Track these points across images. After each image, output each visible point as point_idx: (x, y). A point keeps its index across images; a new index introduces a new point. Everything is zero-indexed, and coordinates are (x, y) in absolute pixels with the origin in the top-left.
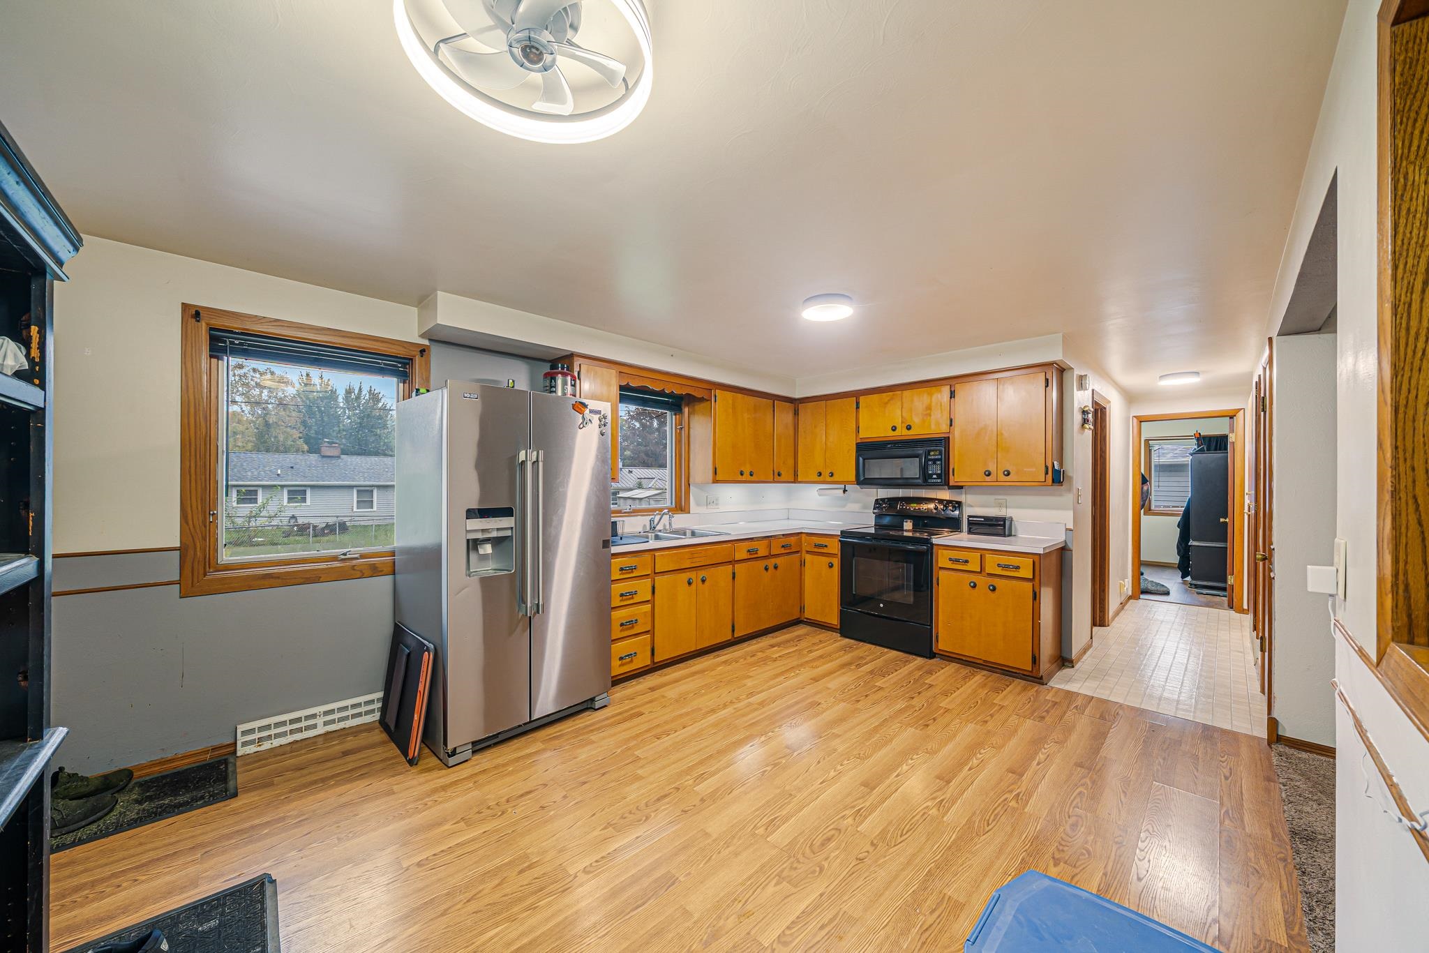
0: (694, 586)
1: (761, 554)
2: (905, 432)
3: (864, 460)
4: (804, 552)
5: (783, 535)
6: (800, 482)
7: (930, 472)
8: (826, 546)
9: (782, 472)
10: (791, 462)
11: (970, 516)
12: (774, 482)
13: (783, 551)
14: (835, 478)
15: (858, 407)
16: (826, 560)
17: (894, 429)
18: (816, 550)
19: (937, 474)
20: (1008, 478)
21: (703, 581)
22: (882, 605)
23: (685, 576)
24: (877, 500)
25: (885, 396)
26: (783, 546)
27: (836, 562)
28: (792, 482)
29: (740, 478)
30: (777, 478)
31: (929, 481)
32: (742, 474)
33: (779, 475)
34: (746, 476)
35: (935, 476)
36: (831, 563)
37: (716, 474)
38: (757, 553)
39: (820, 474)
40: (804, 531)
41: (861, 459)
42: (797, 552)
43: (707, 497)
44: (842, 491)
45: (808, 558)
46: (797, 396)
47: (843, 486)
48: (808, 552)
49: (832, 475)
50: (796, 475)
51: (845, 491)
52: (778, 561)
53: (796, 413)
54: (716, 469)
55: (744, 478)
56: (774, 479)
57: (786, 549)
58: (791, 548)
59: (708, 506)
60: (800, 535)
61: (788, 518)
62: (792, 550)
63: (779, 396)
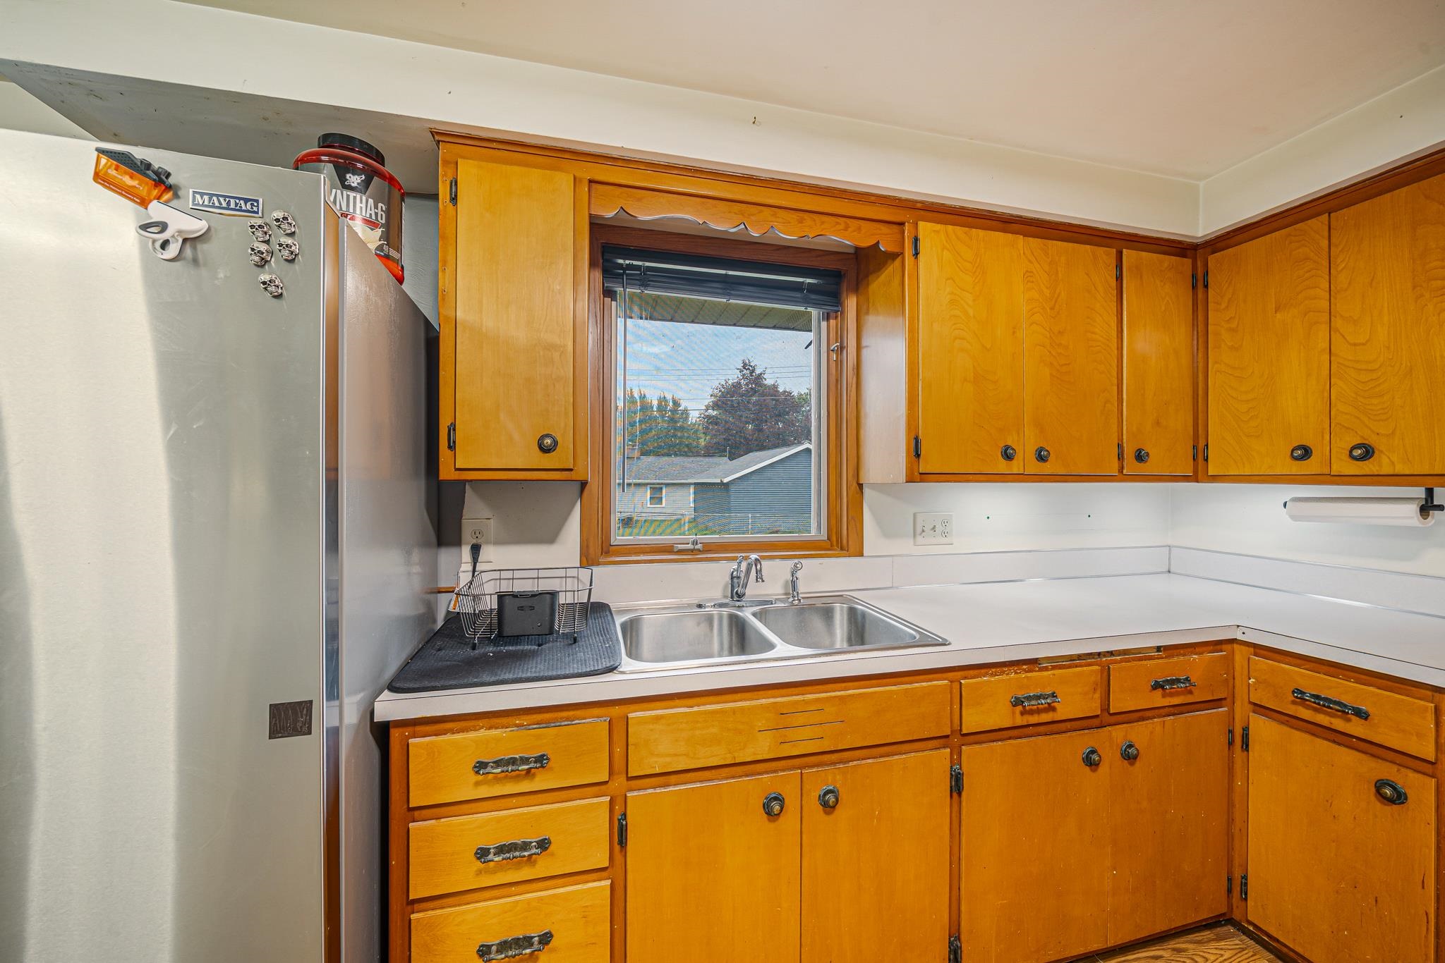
0: (789, 820)
1: (1065, 710)
4: (1241, 705)
5: (1159, 649)
6: (1215, 478)
8: (1361, 714)
9: (1148, 448)
10: (1180, 421)
12: (1122, 476)
13: (1158, 699)
14: (1383, 463)
18: (1305, 714)
21: (829, 803)
23: (758, 786)
26: (1157, 686)
28: (1186, 478)
29: (1002, 466)
30: (1131, 466)
32: (1008, 455)
33: (1140, 457)
34: (1025, 460)
36: (1387, 784)
37: (918, 455)
38: (1051, 708)
39: (1304, 452)
40: (1240, 637)
42: (1217, 703)
43: (915, 515)
45: (1262, 729)
46: (1201, 228)
47: (1420, 492)
48: (1259, 708)
49: (1366, 452)
50: (1200, 457)
51: (1429, 508)
52: (1139, 734)
53: (1199, 283)
54: (917, 439)
55: (1015, 467)
56: (1121, 470)
57: (1171, 695)
58: (1191, 692)
59: (920, 539)
60: (1224, 647)
61: (1169, 572)
62: (1190, 699)
63: (1136, 235)
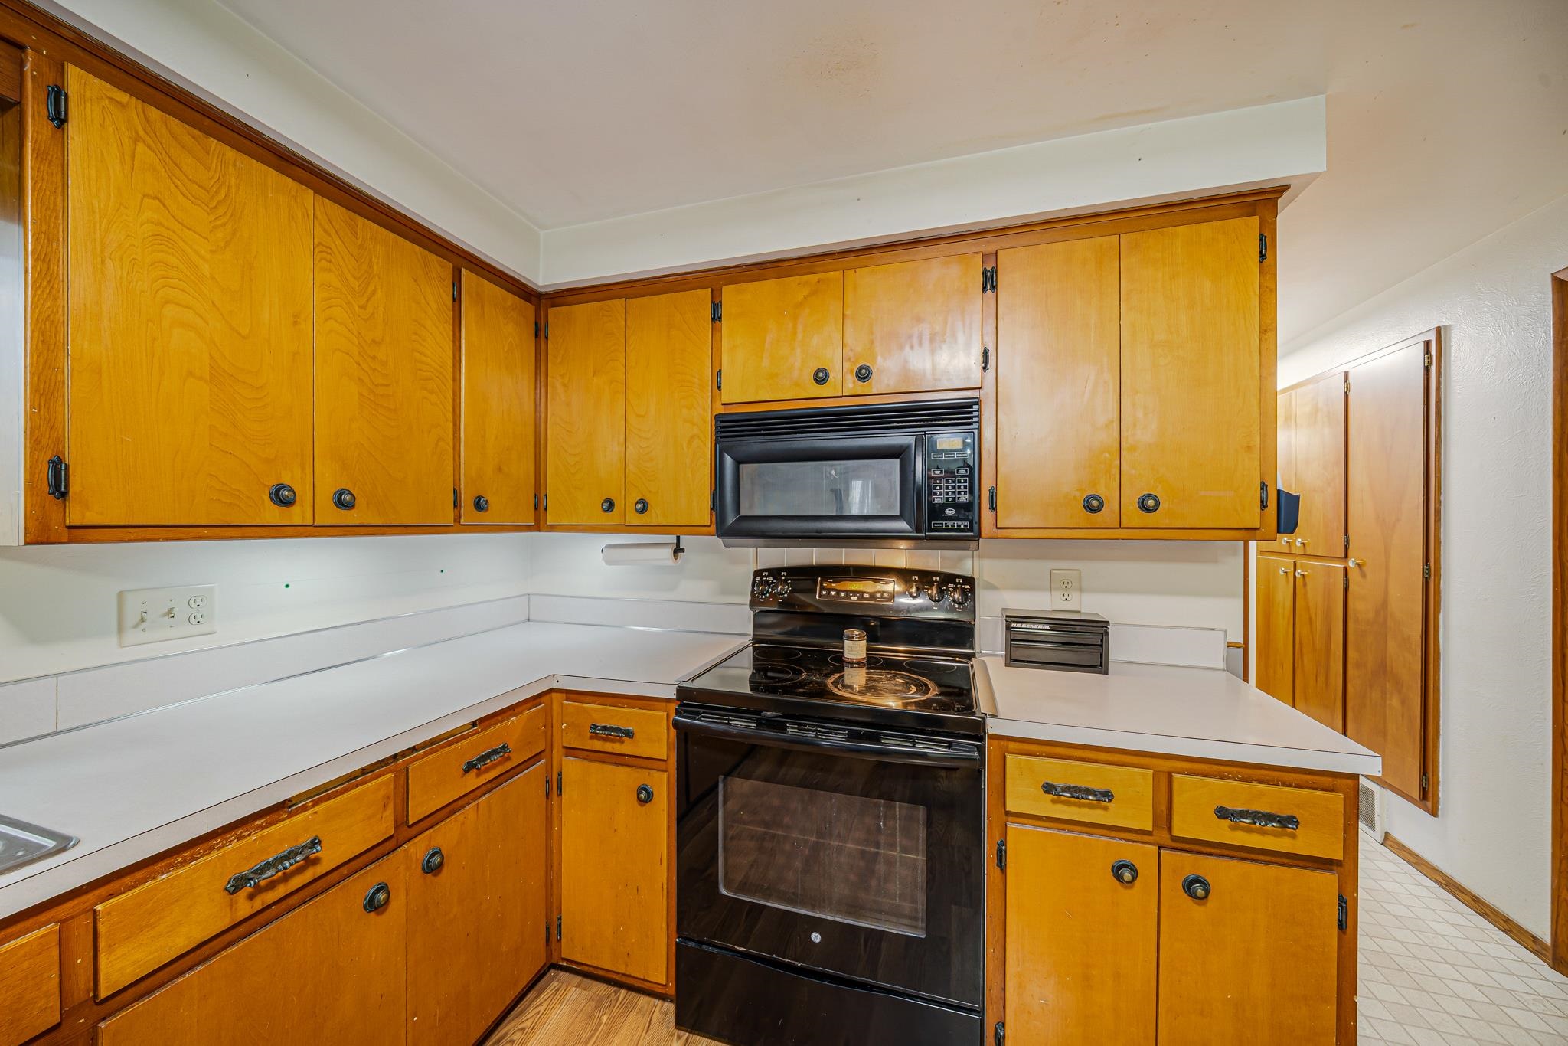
1: (330, 856)
2: (852, 385)
3: (738, 462)
4: (557, 752)
5: (474, 724)
6: (552, 528)
7: (937, 500)
8: (629, 734)
9: (490, 496)
10: (523, 469)
11: (1010, 619)
12: (459, 526)
13: (473, 781)
14: (653, 517)
15: (716, 317)
16: (626, 778)
17: (821, 378)
18: (598, 745)
19: (957, 506)
20: (1151, 519)
22: (816, 937)
24: (758, 573)
25: (797, 286)
26: (470, 767)
27: (663, 785)
28: (528, 528)
29: (273, 514)
30: (469, 515)
31: (938, 525)
32: (282, 497)
33: (479, 505)
34: (315, 505)
35: (950, 512)
36: (643, 788)
37: (61, 494)
38: (310, 863)
39: (609, 505)
40: (556, 686)
41: (729, 460)
42: (535, 759)
43: (120, 596)
44: (669, 551)
45: (572, 768)
47: (672, 539)
48: (570, 751)
49: (643, 507)
50: (540, 506)
51: (678, 551)
52: (445, 836)
53: (540, 333)
54: (57, 464)
55: (297, 515)
56: (457, 519)
57: (487, 770)
58: (508, 759)
59: (131, 636)
60: (544, 699)
61: (529, 620)
62: (508, 765)
63: (477, 258)
